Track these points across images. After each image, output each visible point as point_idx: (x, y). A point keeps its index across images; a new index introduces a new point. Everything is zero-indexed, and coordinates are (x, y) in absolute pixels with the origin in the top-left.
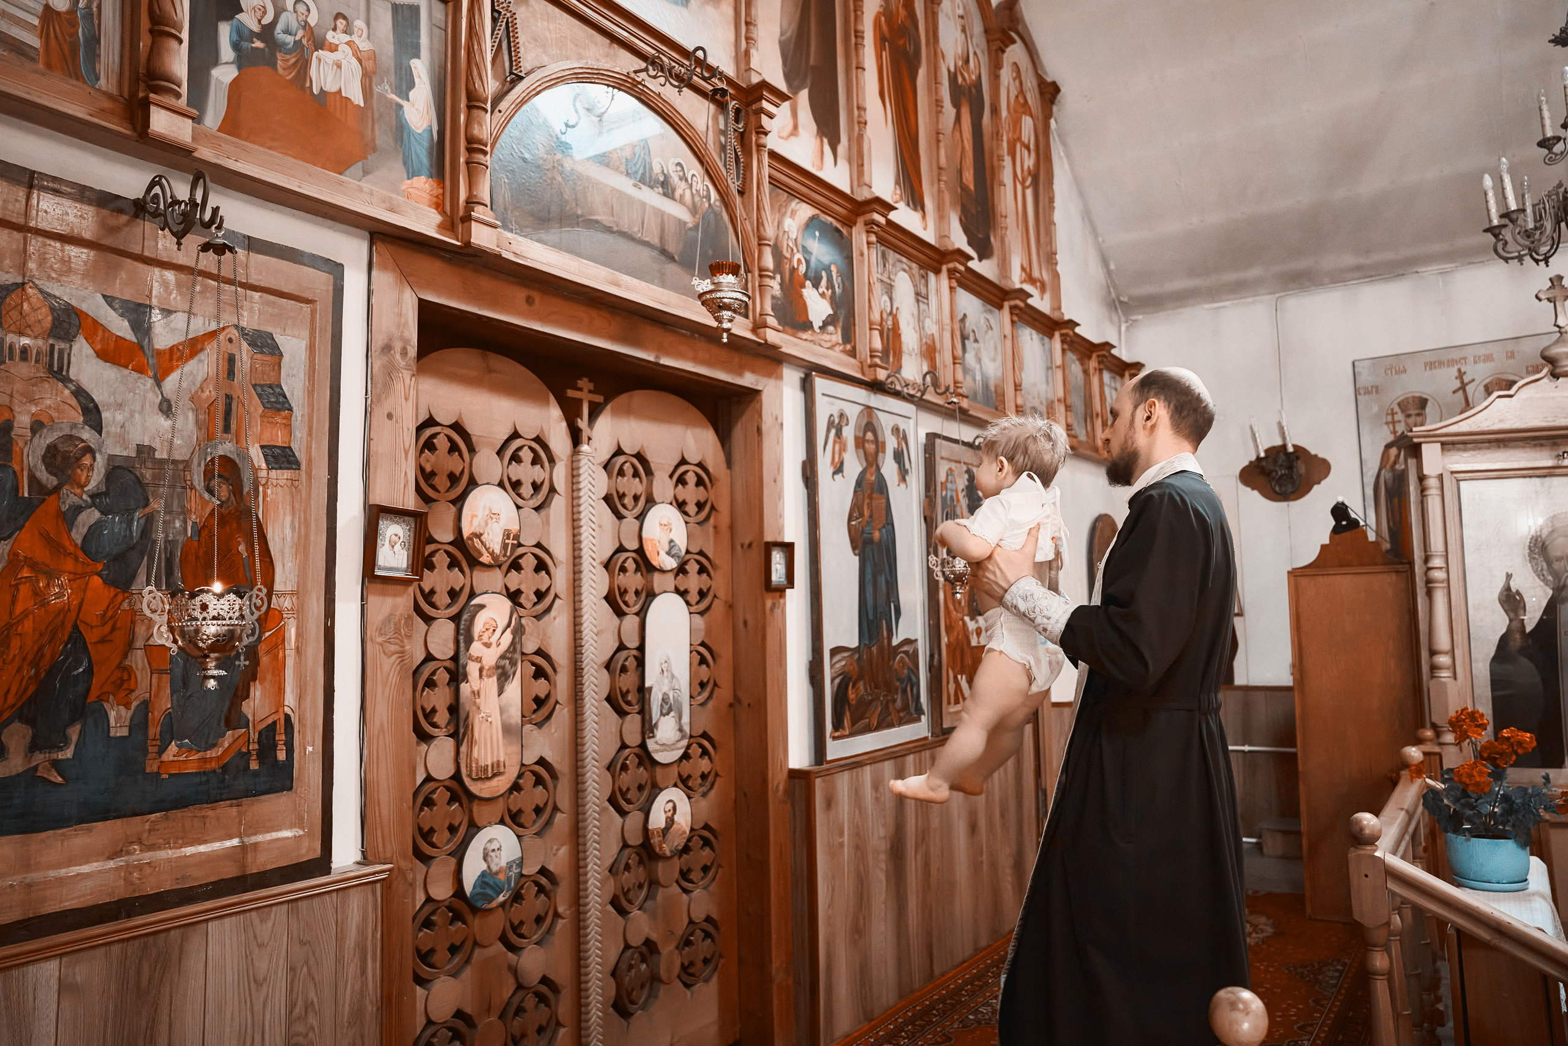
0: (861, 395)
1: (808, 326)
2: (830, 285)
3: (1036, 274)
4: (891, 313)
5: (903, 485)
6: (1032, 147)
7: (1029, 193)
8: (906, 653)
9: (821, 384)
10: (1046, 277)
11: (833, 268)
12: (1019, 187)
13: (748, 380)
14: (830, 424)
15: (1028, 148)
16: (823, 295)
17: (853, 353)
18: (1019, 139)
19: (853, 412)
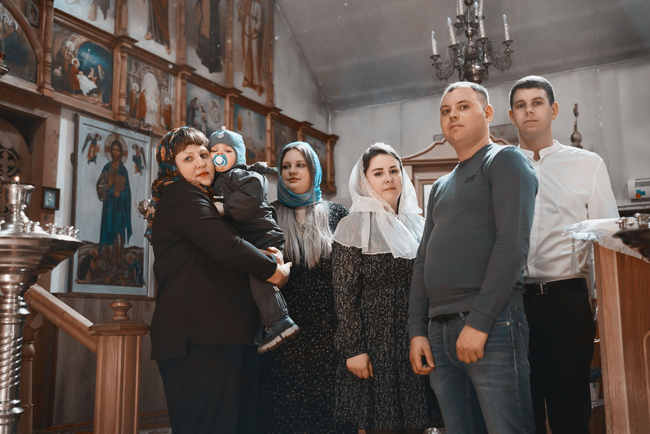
0: (111, 127)
1: (80, 92)
2: (96, 74)
3: (256, 82)
4: (139, 92)
5: (138, 174)
6: (259, 18)
7: (254, 42)
8: (135, 253)
9: (83, 119)
10: (264, 84)
11: (99, 67)
12: (246, 39)
13: (37, 112)
14: (88, 138)
15: (256, 19)
16: (91, 79)
17: (110, 108)
18: (249, 14)
19: (105, 134)
